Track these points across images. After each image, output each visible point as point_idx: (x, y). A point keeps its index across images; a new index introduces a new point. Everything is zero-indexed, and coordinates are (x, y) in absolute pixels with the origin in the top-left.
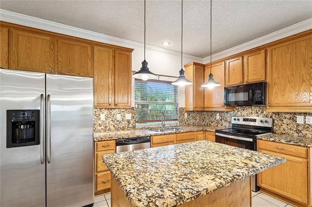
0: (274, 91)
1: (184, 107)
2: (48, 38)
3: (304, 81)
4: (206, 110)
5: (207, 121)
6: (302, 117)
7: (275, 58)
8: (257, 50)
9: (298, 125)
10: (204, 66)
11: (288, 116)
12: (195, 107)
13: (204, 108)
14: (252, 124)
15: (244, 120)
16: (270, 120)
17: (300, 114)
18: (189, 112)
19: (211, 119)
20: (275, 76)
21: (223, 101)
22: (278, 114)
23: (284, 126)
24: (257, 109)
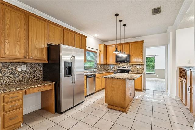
0: (132, 58)
1: (99, 63)
2: (60, 29)
3: (140, 55)
4: (107, 64)
5: (106, 69)
6: (138, 66)
7: (132, 47)
8: (128, 43)
9: (137, 68)
10: (107, 46)
11: (135, 66)
12: (104, 63)
13: (107, 63)
14: (125, 69)
15: (122, 68)
16: (130, 67)
17: (138, 65)
18: (101, 65)
19: (108, 68)
20: (133, 53)
21: (115, 61)
22: (132, 65)
23: (134, 69)
24: (126, 64)
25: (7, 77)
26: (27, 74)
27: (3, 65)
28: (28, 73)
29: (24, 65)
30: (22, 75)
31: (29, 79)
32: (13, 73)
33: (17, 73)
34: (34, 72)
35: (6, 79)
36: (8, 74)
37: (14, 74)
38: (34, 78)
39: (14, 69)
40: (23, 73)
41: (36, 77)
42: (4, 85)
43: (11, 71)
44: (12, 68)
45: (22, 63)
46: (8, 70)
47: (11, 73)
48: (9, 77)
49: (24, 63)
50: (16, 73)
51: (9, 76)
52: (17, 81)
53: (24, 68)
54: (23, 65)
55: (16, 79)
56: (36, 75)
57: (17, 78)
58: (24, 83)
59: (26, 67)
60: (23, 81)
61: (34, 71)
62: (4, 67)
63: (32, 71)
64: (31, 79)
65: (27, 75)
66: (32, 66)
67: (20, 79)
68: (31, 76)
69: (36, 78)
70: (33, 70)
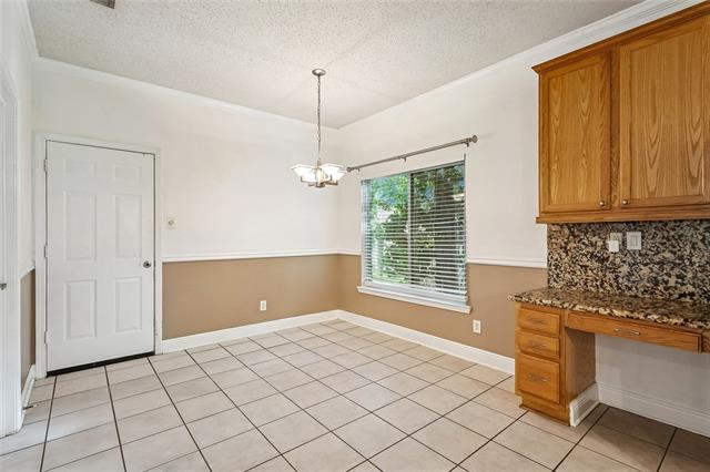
25: (582, 267)
26: (646, 265)
27: (572, 233)
28: (651, 260)
29: (635, 230)
30: (625, 269)
31: (657, 285)
32: (596, 256)
33: (611, 259)
34: (677, 261)
35: (579, 273)
36: (585, 259)
37: (602, 260)
38: (683, 284)
39: (600, 243)
40: (630, 260)
41: (694, 285)
42: (574, 289)
43: (591, 249)
44: (594, 239)
45: (628, 223)
46: (583, 247)
47: (593, 256)
48: (586, 267)
49: (633, 225)
50: (607, 259)
51: (587, 264)
52: (611, 285)
53: (635, 241)
54: (630, 230)
55: (605, 276)
56: (690, 275)
57: (610, 276)
58: (636, 296)
59: (643, 237)
60: (630, 289)
61: (681, 258)
62: (575, 237)
63: (667, 255)
64: (666, 289)
65: (645, 270)
66: (672, 233)
67: (620, 280)
68: (666, 278)
69: (691, 289)
70: (674, 253)
